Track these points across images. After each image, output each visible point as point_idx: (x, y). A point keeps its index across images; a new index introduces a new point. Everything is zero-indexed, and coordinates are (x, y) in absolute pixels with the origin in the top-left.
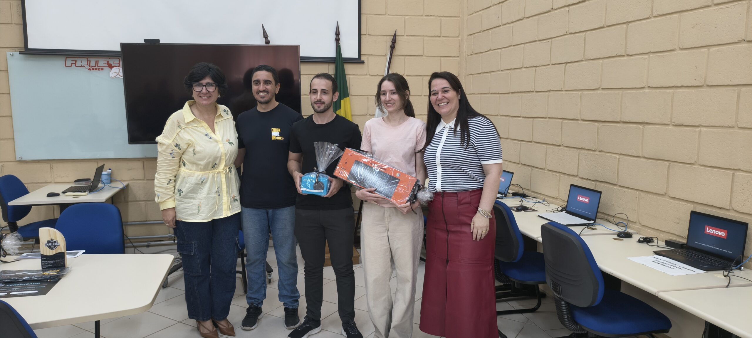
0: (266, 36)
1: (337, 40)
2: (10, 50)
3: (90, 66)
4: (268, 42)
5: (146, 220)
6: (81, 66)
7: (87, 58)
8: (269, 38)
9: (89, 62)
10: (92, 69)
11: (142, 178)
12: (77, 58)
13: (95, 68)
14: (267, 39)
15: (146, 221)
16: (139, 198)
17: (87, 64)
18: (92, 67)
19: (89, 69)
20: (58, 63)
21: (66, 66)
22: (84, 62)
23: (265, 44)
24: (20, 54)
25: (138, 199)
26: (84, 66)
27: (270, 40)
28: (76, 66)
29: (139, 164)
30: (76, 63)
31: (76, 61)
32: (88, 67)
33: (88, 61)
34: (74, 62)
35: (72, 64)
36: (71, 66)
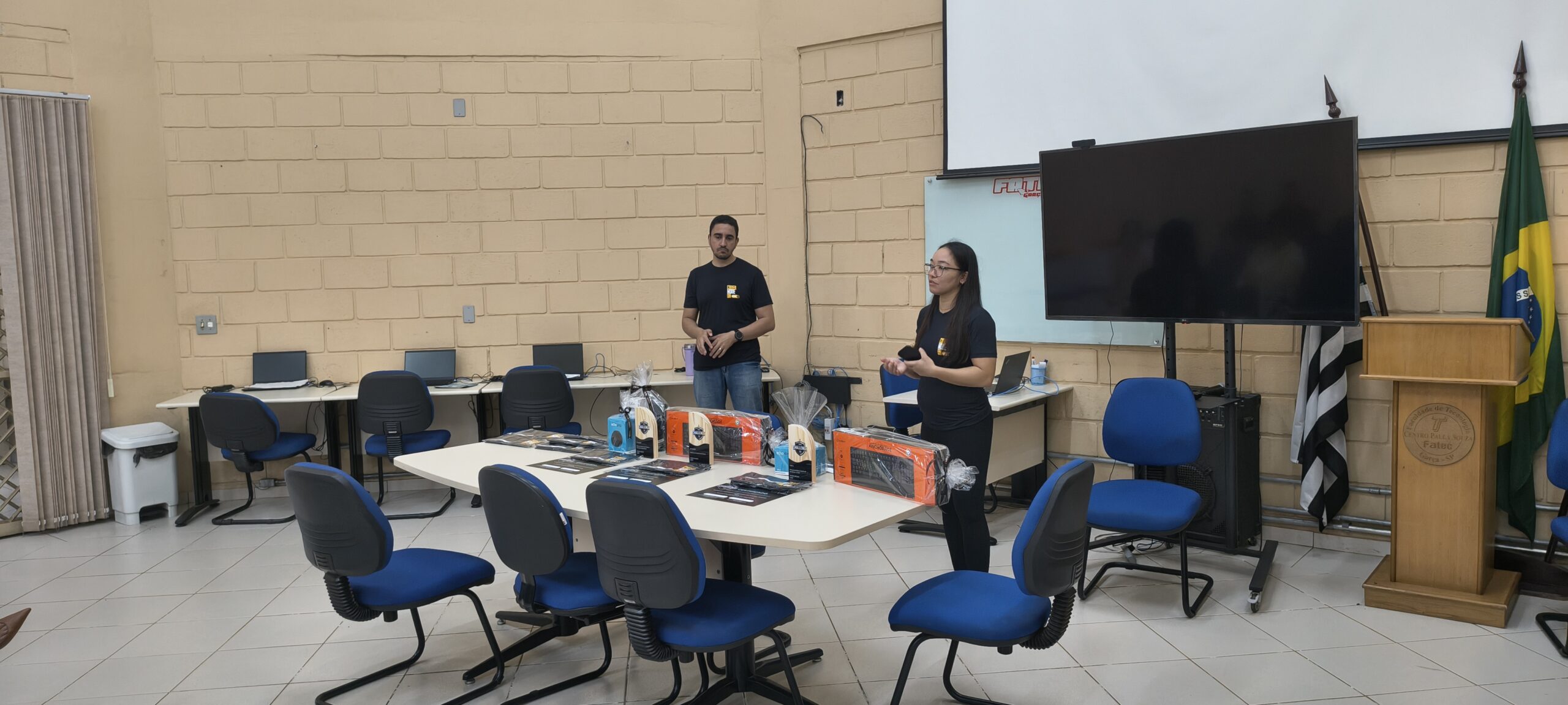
0: (1331, 100)
1: (1520, 86)
2: (929, 174)
3: (1026, 191)
4: (1335, 113)
5: (1096, 455)
6: (1015, 192)
7: (1023, 178)
8: (1337, 105)
9: (1025, 183)
10: (1029, 195)
11: (1094, 380)
12: (1010, 178)
13: (1032, 192)
14: (1335, 105)
15: (1097, 457)
16: (1088, 415)
17: (1023, 188)
18: (1029, 191)
19: (1025, 196)
20: (983, 190)
21: (994, 193)
22: (1019, 185)
23: (1330, 118)
24: (937, 179)
25: (1086, 417)
26: (1018, 192)
27: (1340, 108)
28: (1007, 192)
29: (1090, 355)
30: (1007, 187)
31: (1007, 184)
32: (1023, 192)
33: (1023, 182)
34: (1005, 185)
35: (1002, 188)
36: (1001, 192)
